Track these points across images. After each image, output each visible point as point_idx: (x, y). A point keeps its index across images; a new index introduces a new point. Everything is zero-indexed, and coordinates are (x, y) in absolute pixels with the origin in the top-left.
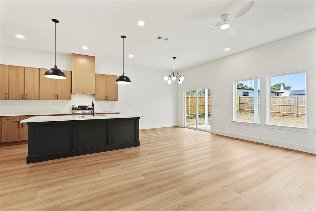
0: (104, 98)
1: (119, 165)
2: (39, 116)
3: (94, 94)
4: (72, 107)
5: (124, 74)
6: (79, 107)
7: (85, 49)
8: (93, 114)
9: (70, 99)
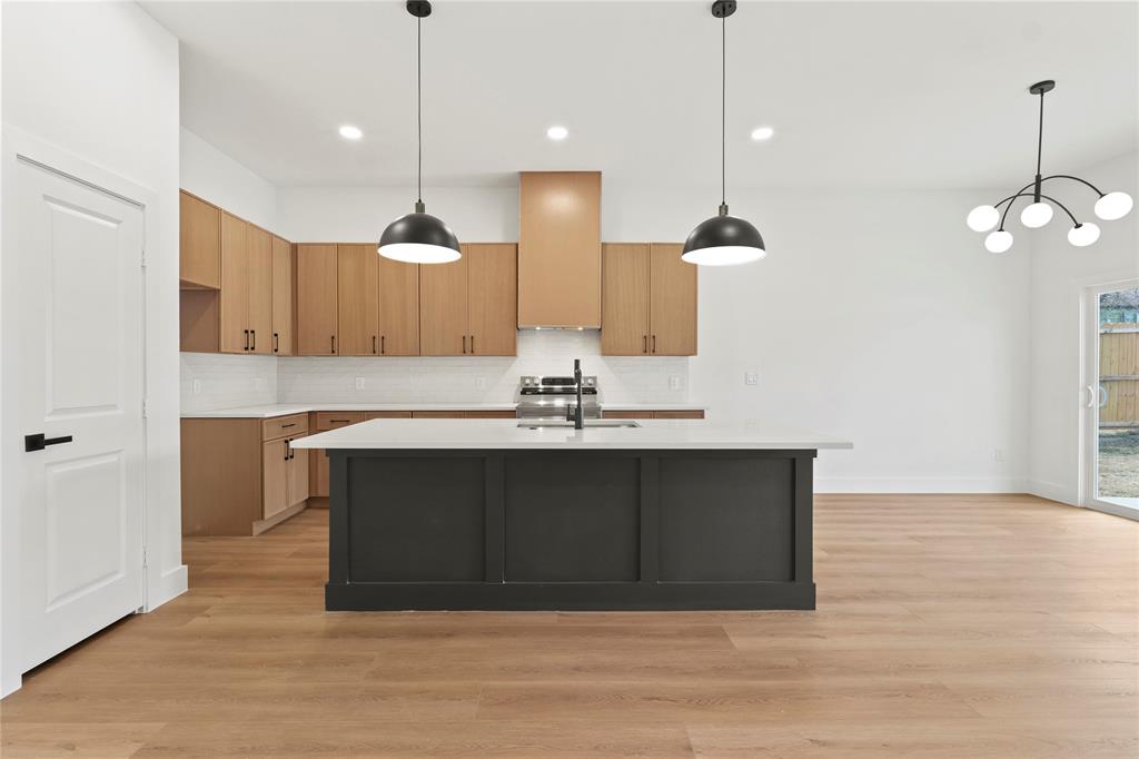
0: (639, 344)
1: (689, 748)
2: (412, 414)
3: (600, 330)
4: (519, 382)
5: (724, 208)
6: (545, 381)
7: (557, 142)
8: (575, 417)
9: (512, 352)
